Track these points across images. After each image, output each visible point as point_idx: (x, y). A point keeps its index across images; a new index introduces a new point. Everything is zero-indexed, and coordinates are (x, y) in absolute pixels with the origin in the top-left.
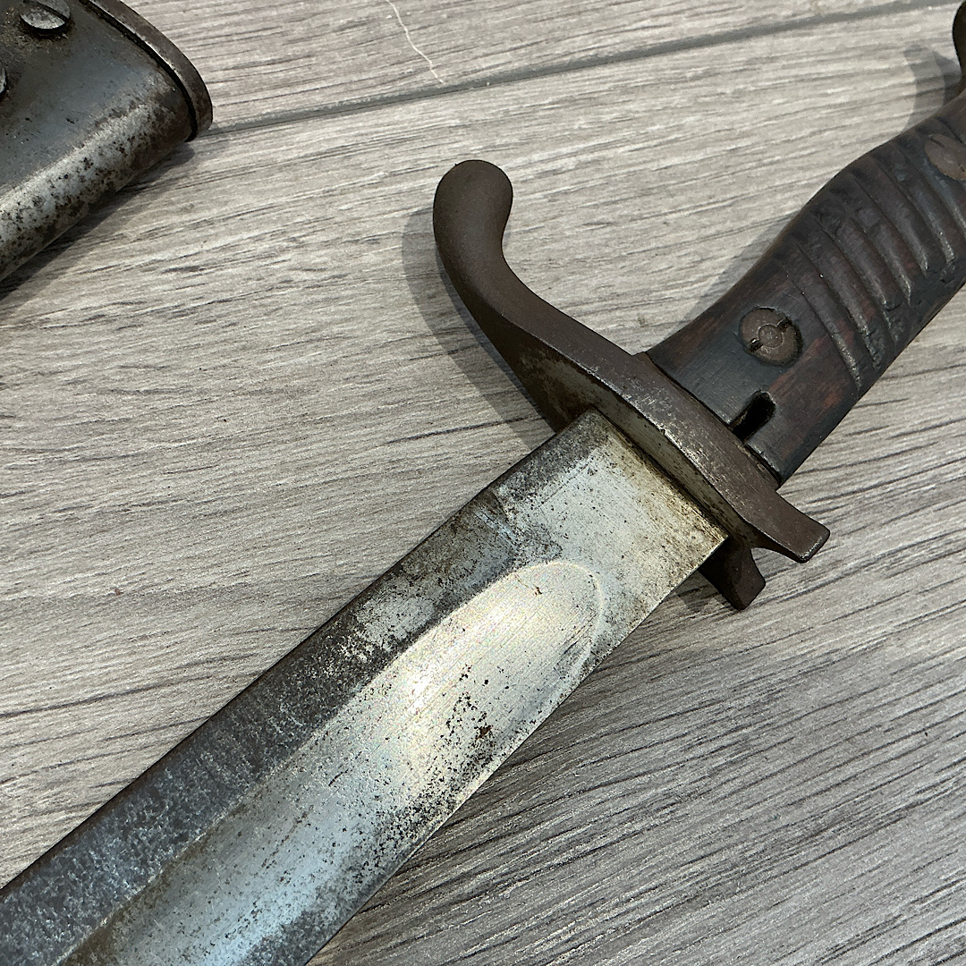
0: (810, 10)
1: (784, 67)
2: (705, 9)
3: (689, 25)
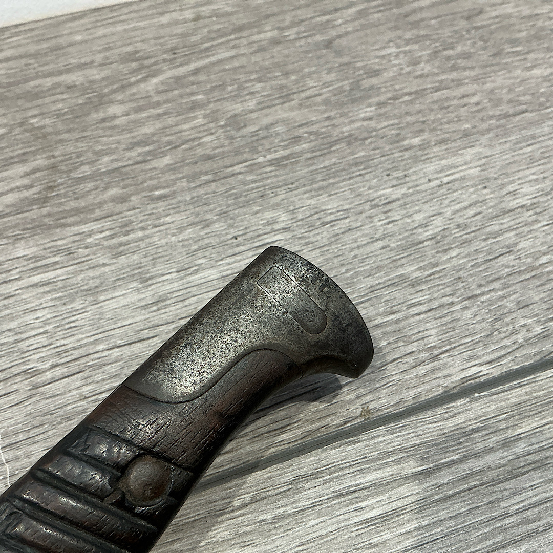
0: (361, 416)
1: (325, 482)
2: (266, 429)
3: (249, 448)
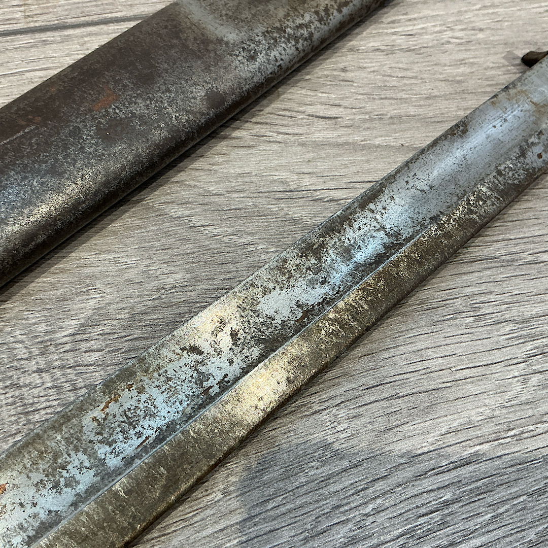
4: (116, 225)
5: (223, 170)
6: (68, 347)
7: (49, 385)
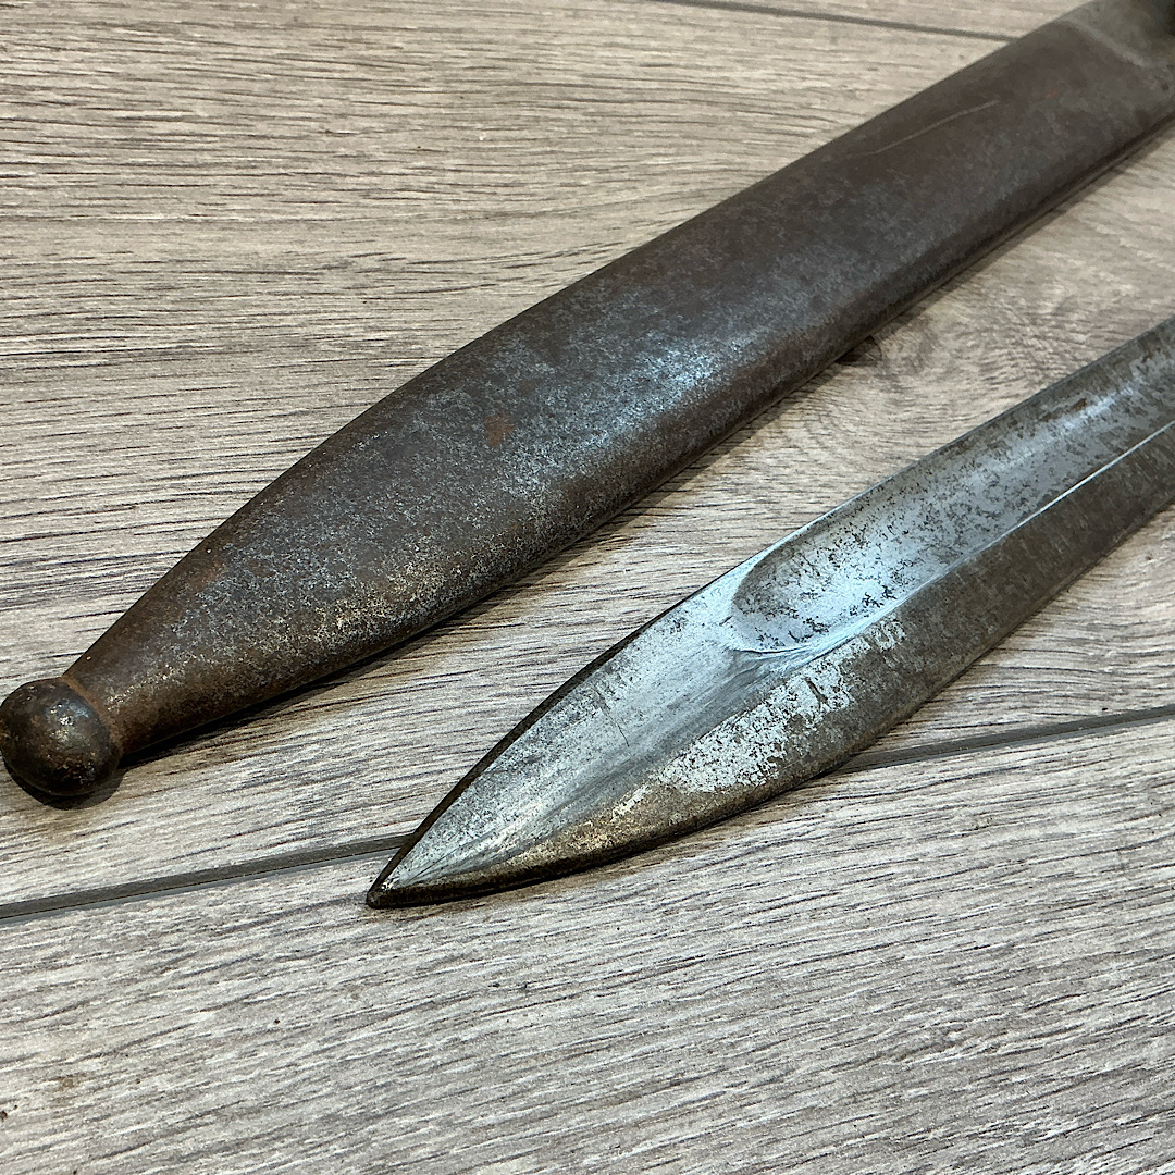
4: (1050, 228)
5: (1131, 201)
6: (1053, 323)
7: (1051, 351)
